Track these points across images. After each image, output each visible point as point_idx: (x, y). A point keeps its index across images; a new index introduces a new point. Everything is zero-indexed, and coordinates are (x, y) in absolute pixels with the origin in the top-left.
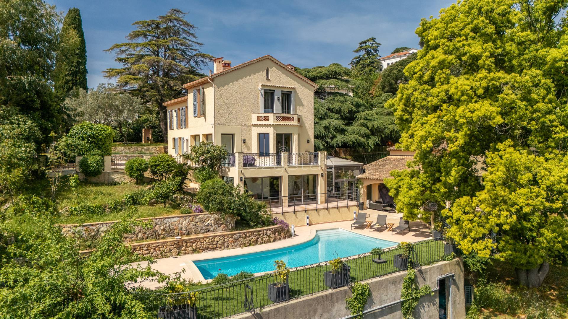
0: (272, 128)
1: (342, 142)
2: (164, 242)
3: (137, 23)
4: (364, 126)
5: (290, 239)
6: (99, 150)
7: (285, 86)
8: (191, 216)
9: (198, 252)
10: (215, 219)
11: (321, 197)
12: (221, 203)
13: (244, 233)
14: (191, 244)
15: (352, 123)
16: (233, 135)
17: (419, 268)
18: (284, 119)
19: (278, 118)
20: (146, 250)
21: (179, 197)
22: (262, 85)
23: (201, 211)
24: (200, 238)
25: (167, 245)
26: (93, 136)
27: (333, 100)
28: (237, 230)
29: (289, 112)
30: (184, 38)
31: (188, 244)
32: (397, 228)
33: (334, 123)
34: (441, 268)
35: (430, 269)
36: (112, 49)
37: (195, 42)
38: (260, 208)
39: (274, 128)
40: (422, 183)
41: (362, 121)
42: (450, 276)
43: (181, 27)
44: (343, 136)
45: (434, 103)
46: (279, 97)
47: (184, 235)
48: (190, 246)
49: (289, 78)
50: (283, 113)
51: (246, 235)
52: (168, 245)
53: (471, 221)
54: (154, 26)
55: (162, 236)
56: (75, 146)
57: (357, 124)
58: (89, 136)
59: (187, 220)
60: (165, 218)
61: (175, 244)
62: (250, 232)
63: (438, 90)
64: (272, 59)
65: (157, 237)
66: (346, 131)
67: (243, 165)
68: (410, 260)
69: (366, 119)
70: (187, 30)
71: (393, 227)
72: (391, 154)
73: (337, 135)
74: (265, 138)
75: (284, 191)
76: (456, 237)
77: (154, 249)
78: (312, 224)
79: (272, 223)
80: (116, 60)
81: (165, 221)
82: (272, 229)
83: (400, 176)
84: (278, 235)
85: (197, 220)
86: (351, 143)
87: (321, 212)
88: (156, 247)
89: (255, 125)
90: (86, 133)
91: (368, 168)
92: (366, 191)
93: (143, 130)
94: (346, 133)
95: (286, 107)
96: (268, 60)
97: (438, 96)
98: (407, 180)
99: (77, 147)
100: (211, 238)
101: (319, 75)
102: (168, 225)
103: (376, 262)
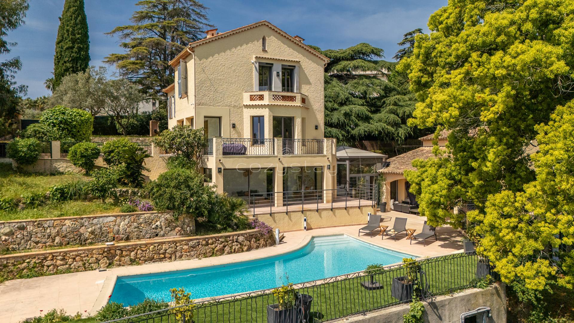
0: (267, 109)
1: (365, 131)
2: (88, 250)
3: (141, 3)
4: (394, 113)
5: (272, 248)
6: (72, 138)
7: (286, 59)
8: (133, 215)
9: (138, 264)
10: (166, 219)
11: (327, 195)
12: (172, 198)
13: (204, 239)
14: (128, 253)
15: (380, 110)
16: (220, 118)
17: (430, 301)
18: (284, 98)
19: (275, 97)
20: (62, 260)
21: (130, 191)
22: (256, 57)
23: (150, 209)
24: (141, 244)
25: (92, 254)
26: (65, 122)
27: (358, 83)
28: (197, 235)
29: (292, 91)
30: (194, 20)
31: (124, 253)
32: (419, 235)
33: (357, 109)
34: (467, 299)
35: (450, 301)
36: (114, 32)
37: (206, 24)
38: (234, 207)
39: (270, 110)
40: (450, 174)
41: (391, 107)
42: (484, 312)
43: (191, 7)
44: (367, 124)
45: (460, 52)
46: (278, 73)
47: (122, 239)
48: (127, 255)
49: (291, 50)
50: (283, 90)
51: (207, 242)
52: (94, 254)
53: (514, 229)
54: (160, 7)
55: (90, 241)
56: (43, 133)
57: (385, 111)
58: (61, 122)
59: (126, 221)
60: (96, 218)
61: (104, 252)
62: (214, 237)
63: (467, 32)
64: (270, 26)
65: (82, 242)
66: (371, 118)
67: (221, 153)
68: (415, 287)
69: (395, 104)
70: (198, 11)
71: (415, 234)
72: (424, 145)
73: (360, 123)
74: (259, 122)
75: (278, 186)
76: (490, 254)
77: (74, 259)
78: (311, 229)
79: (250, 226)
80: (120, 46)
81: (95, 221)
82: (246, 234)
83: (424, 166)
84: (255, 242)
85: (141, 220)
86: (377, 132)
87: (324, 213)
88: (77, 256)
89: (247, 106)
90: (57, 119)
91: (394, 160)
92: (389, 188)
93: (151, 122)
94: (371, 121)
95: (288, 84)
96: (264, 27)
97: (466, 41)
98: (432, 171)
99: (46, 135)
100: (156, 245)
101: (342, 55)
102: (98, 226)
103: (366, 288)
